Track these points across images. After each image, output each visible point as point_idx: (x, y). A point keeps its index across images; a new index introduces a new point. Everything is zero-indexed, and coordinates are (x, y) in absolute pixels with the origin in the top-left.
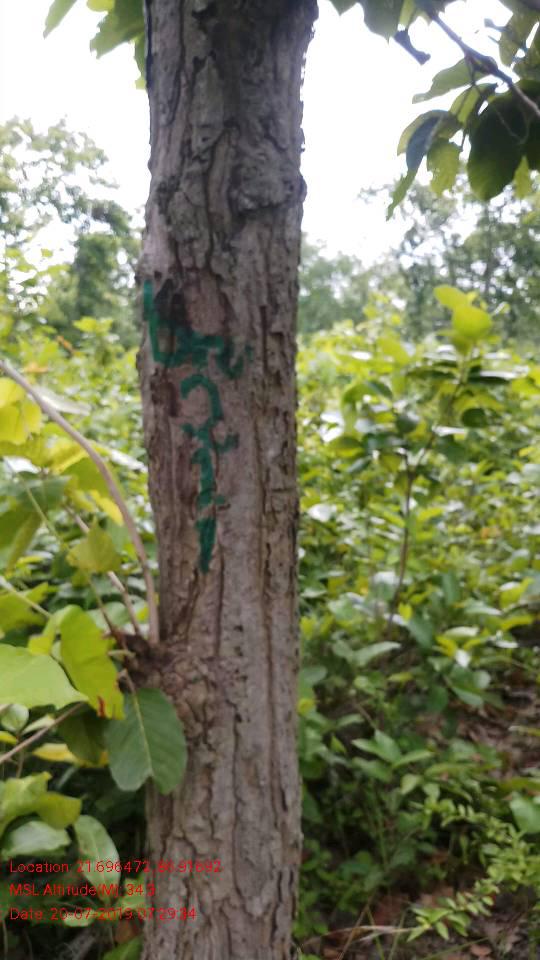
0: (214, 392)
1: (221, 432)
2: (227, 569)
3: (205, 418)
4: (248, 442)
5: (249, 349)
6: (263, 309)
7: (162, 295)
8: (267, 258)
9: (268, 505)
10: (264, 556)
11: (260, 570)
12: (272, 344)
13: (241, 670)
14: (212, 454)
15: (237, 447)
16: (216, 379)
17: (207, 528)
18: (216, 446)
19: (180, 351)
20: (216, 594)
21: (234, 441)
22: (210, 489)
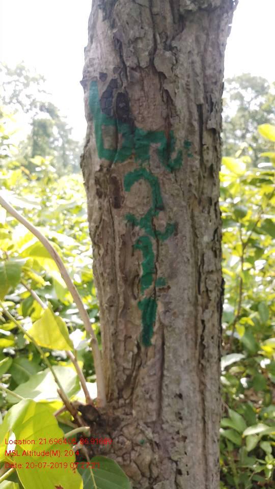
0: (155, 184)
1: (162, 221)
2: (167, 344)
3: (146, 209)
4: (186, 229)
5: (187, 144)
6: (200, 107)
7: (108, 95)
8: (203, 60)
9: (202, 285)
10: (200, 331)
11: (196, 343)
12: (208, 139)
13: (181, 432)
14: (153, 241)
15: (176, 234)
16: (156, 172)
17: (149, 308)
18: (156, 234)
19: (124, 148)
20: (158, 366)
21: (173, 229)
22: (151, 271)
